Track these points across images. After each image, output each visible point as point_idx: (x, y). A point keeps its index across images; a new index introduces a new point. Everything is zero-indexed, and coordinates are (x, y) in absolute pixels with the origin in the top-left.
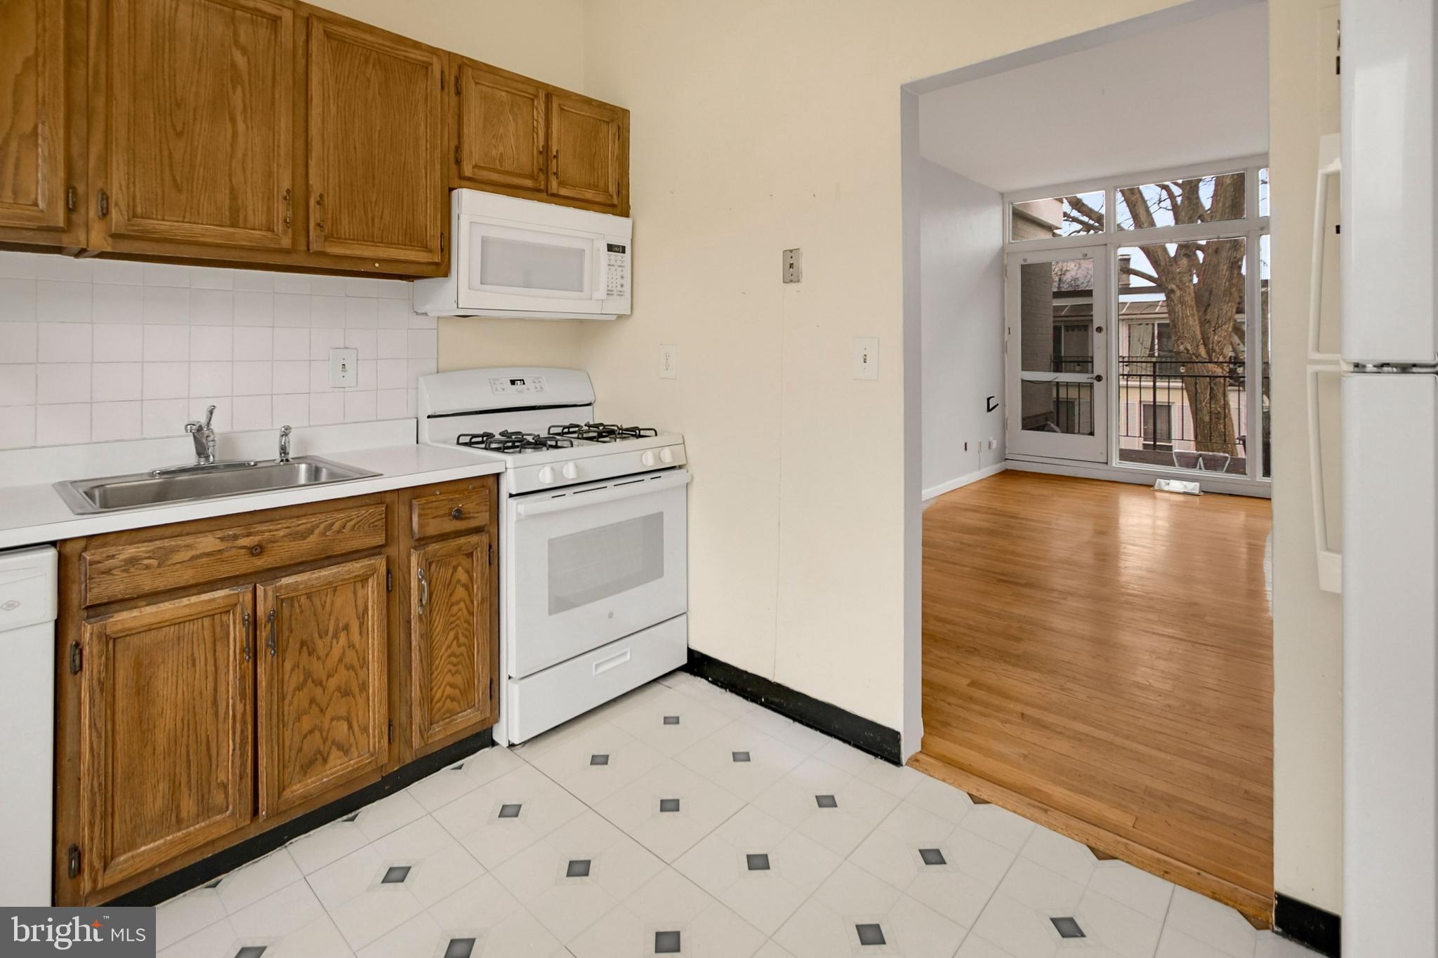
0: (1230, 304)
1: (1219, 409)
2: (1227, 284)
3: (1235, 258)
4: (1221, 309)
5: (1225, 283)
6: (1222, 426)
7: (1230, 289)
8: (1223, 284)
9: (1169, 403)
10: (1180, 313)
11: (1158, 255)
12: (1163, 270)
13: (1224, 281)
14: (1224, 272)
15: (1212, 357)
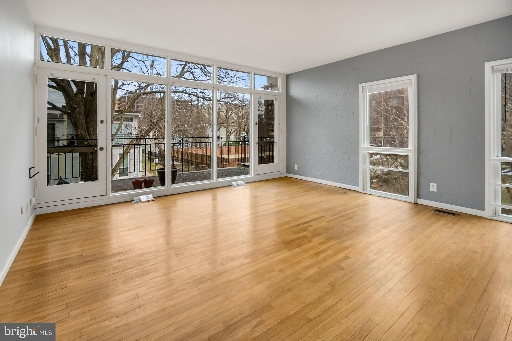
10: (79, 118)
11: (69, 92)
15: (90, 137)
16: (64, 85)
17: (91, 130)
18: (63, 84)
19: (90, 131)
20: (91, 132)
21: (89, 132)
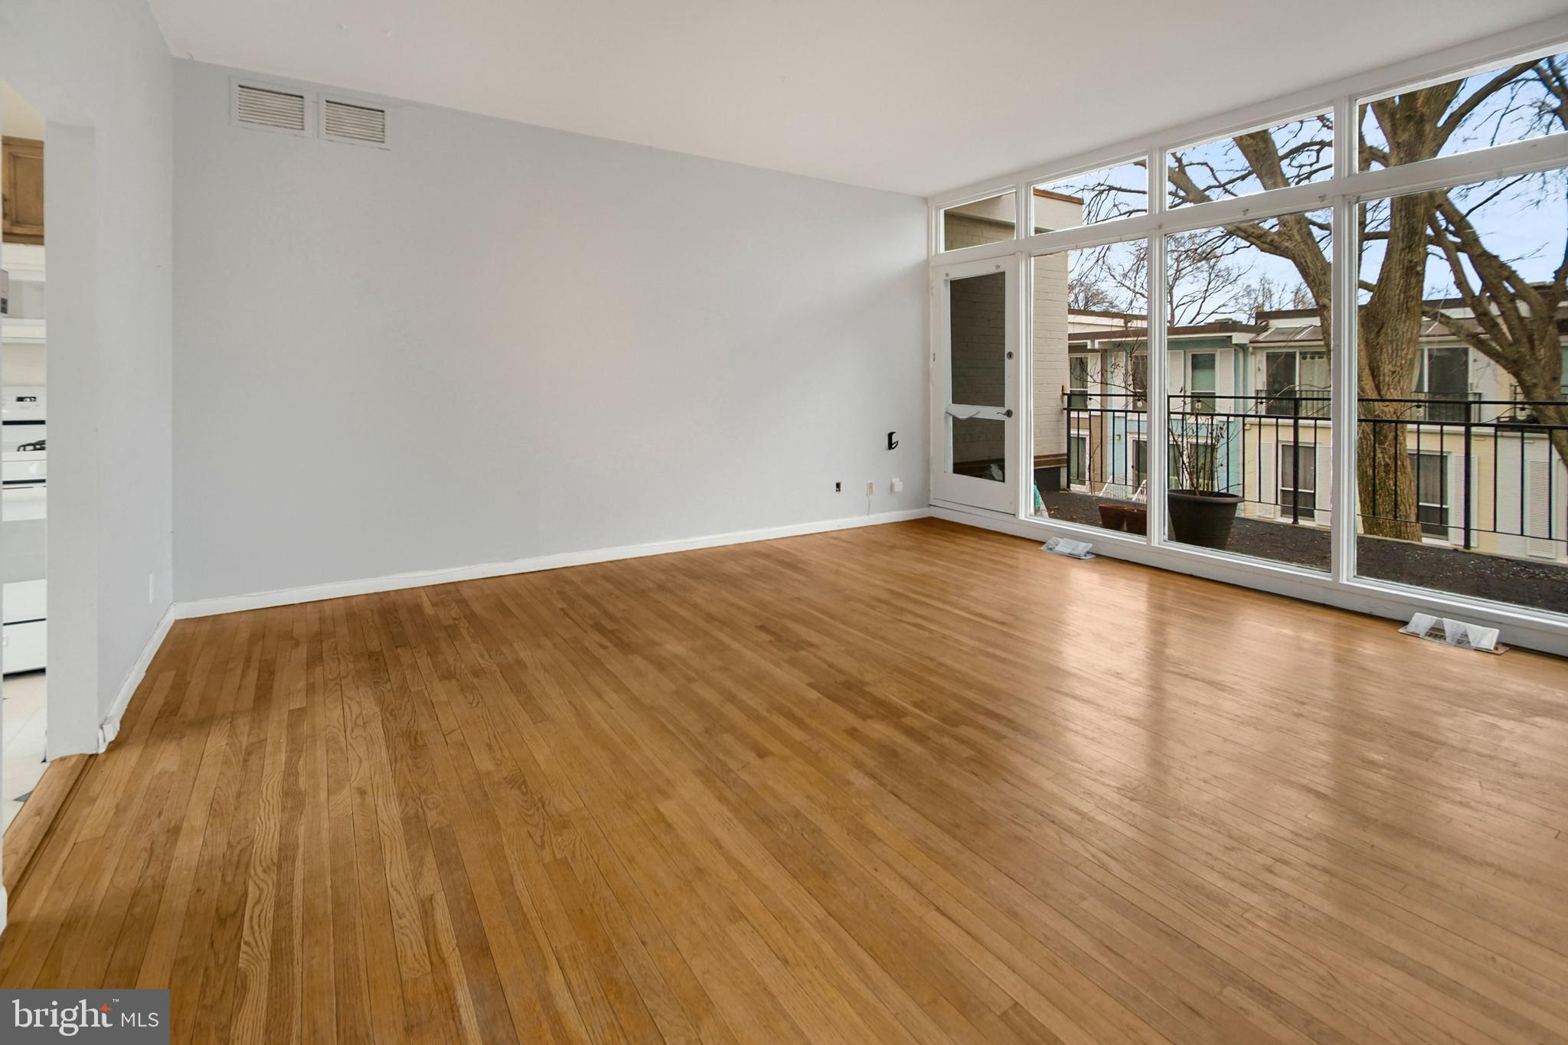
0: (1407, 324)
1: (1387, 460)
2: (1402, 296)
3: (1411, 261)
4: (1396, 330)
5: (1399, 295)
6: (1392, 483)
7: (1407, 302)
8: (1397, 297)
9: (1442, 452)
11: (1306, 262)
12: (1314, 280)
13: (1398, 292)
14: (1397, 281)
15: (1383, 392)
16: (1291, 247)
17: (1386, 371)
18: (1287, 244)
19: (1382, 373)
20: (1384, 375)
21: (1379, 375)
